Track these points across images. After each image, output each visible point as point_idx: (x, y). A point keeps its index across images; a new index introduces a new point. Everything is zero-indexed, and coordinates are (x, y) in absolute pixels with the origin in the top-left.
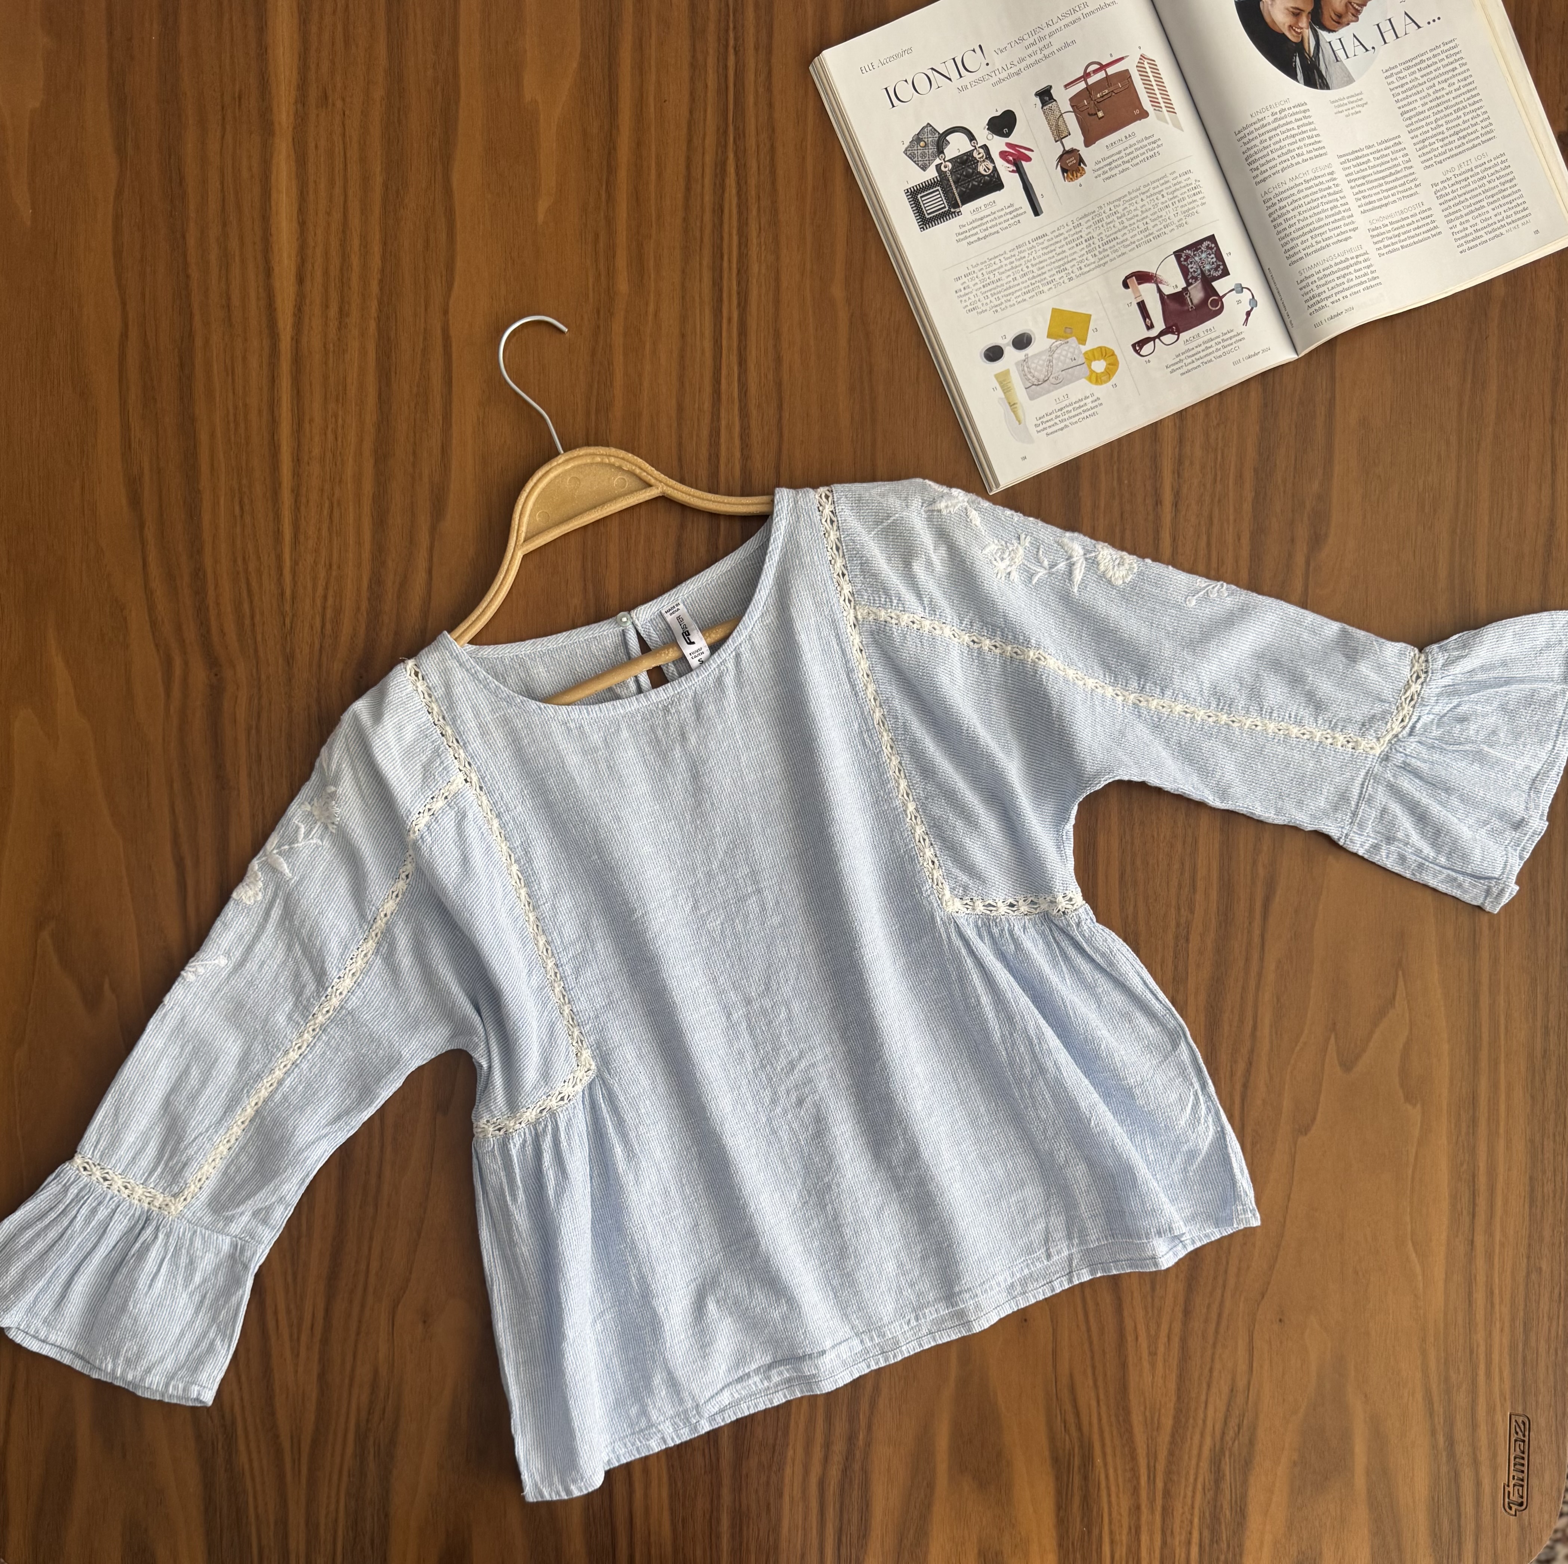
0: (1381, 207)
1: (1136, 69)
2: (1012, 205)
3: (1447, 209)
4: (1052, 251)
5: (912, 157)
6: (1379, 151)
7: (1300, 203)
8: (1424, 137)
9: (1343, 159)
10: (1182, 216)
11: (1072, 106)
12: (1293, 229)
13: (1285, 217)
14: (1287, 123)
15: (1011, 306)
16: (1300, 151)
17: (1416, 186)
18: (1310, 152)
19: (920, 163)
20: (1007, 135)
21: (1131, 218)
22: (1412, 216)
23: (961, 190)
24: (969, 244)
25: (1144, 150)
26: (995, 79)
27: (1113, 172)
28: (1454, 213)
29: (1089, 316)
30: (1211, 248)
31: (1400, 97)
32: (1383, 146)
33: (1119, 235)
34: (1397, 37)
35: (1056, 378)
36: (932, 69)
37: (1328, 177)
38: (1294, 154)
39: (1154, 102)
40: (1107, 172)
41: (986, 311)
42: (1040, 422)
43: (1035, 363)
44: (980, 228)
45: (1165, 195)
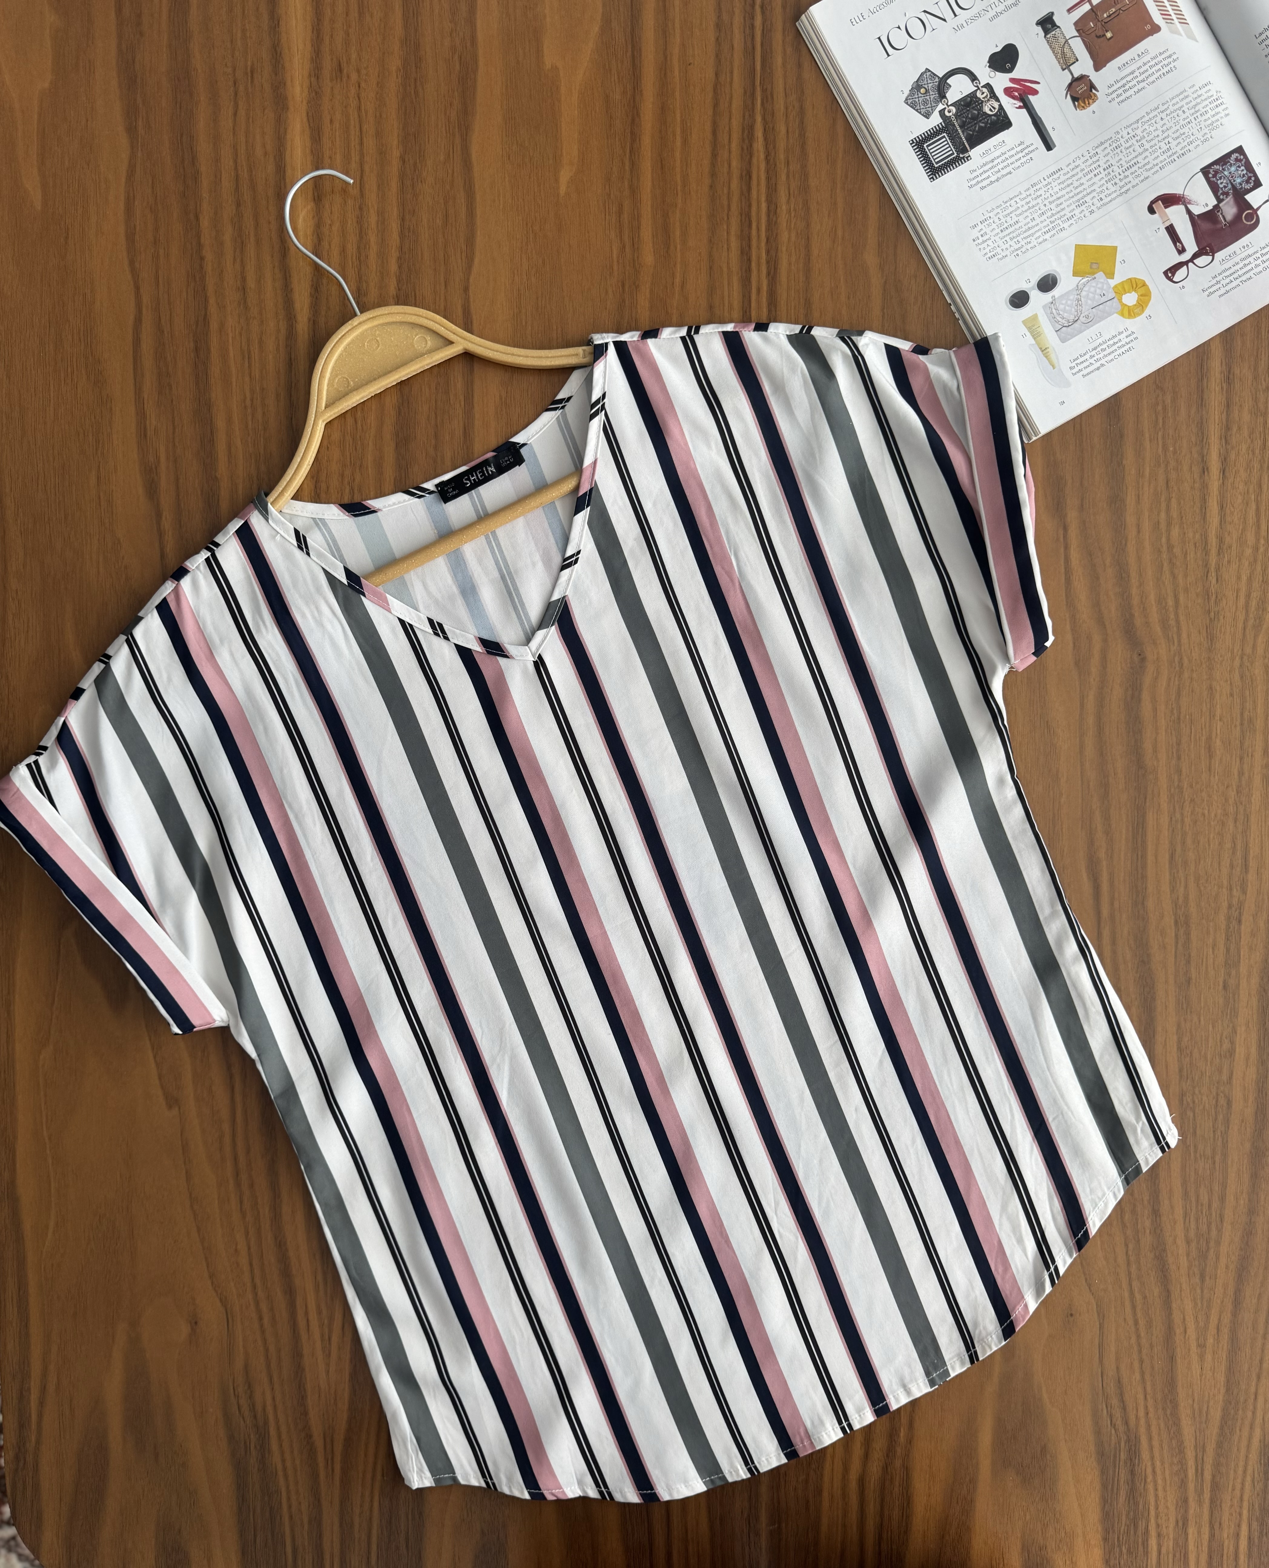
2: (1022, 143)
4: (1068, 186)
5: (913, 106)
10: (1206, 131)
11: (1078, 31)
15: (1032, 248)
19: (923, 111)
20: (1010, 70)
21: (1152, 140)
23: (968, 134)
24: (982, 188)
25: (1159, 66)
26: (992, 13)
27: (1128, 94)
29: (1115, 248)
30: (1240, 161)
33: (1140, 159)
35: (1087, 317)
36: (925, 11)
39: (1165, 15)
40: (1121, 95)
41: (1006, 256)
42: (1074, 364)
43: (1063, 304)
44: (992, 171)
45: (1186, 110)
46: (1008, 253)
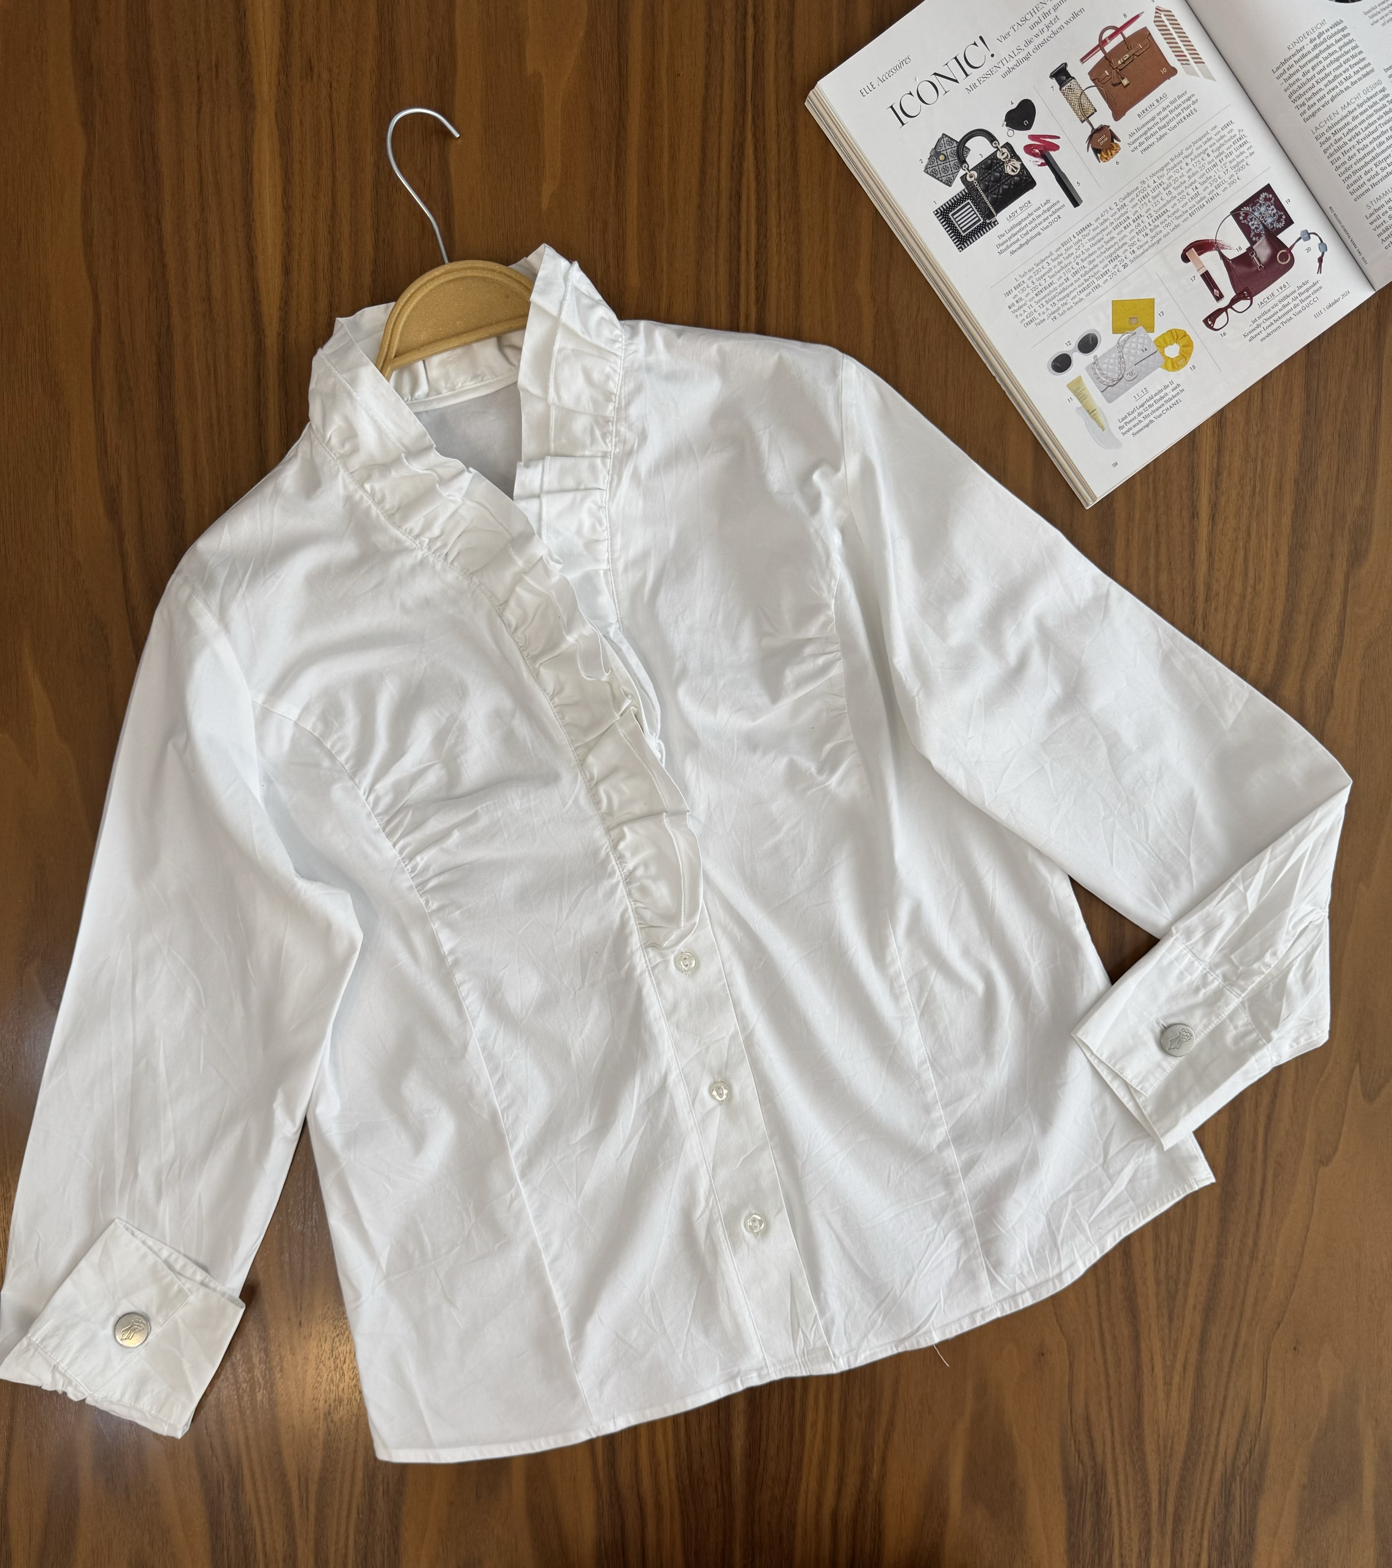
1: (1153, 25)
2: (1048, 201)
4: (1099, 241)
5: (933, 175)
7: (1356, 131)
10: (1232, 172)
11: (1093, 80)
12: (1354, 160)
13: (1342, 150)
14: (1328, 47)
15: (1069, 309)
16: (1347, 74)
18: (1358, 71)
20: (1029, 127)
21: (1179, 187)
24: (1013, 253)
25: (1179, 110)
26: (1004, 69)
27: (1150, 142)
29: (1152, 301)
30: (1270, 200)
33: (1168, 207)
35: (1131, 374)
36: (935, 74)
37: (1381, 95)
38: (1341, 78)
39: (1180, 56)
40: (1143, 143)
41: (1044, 320)
42: (1122, 423)
43: (1105, 363)
44: (1020, 233)
45: (1211, 153)
46: (1045, 316)
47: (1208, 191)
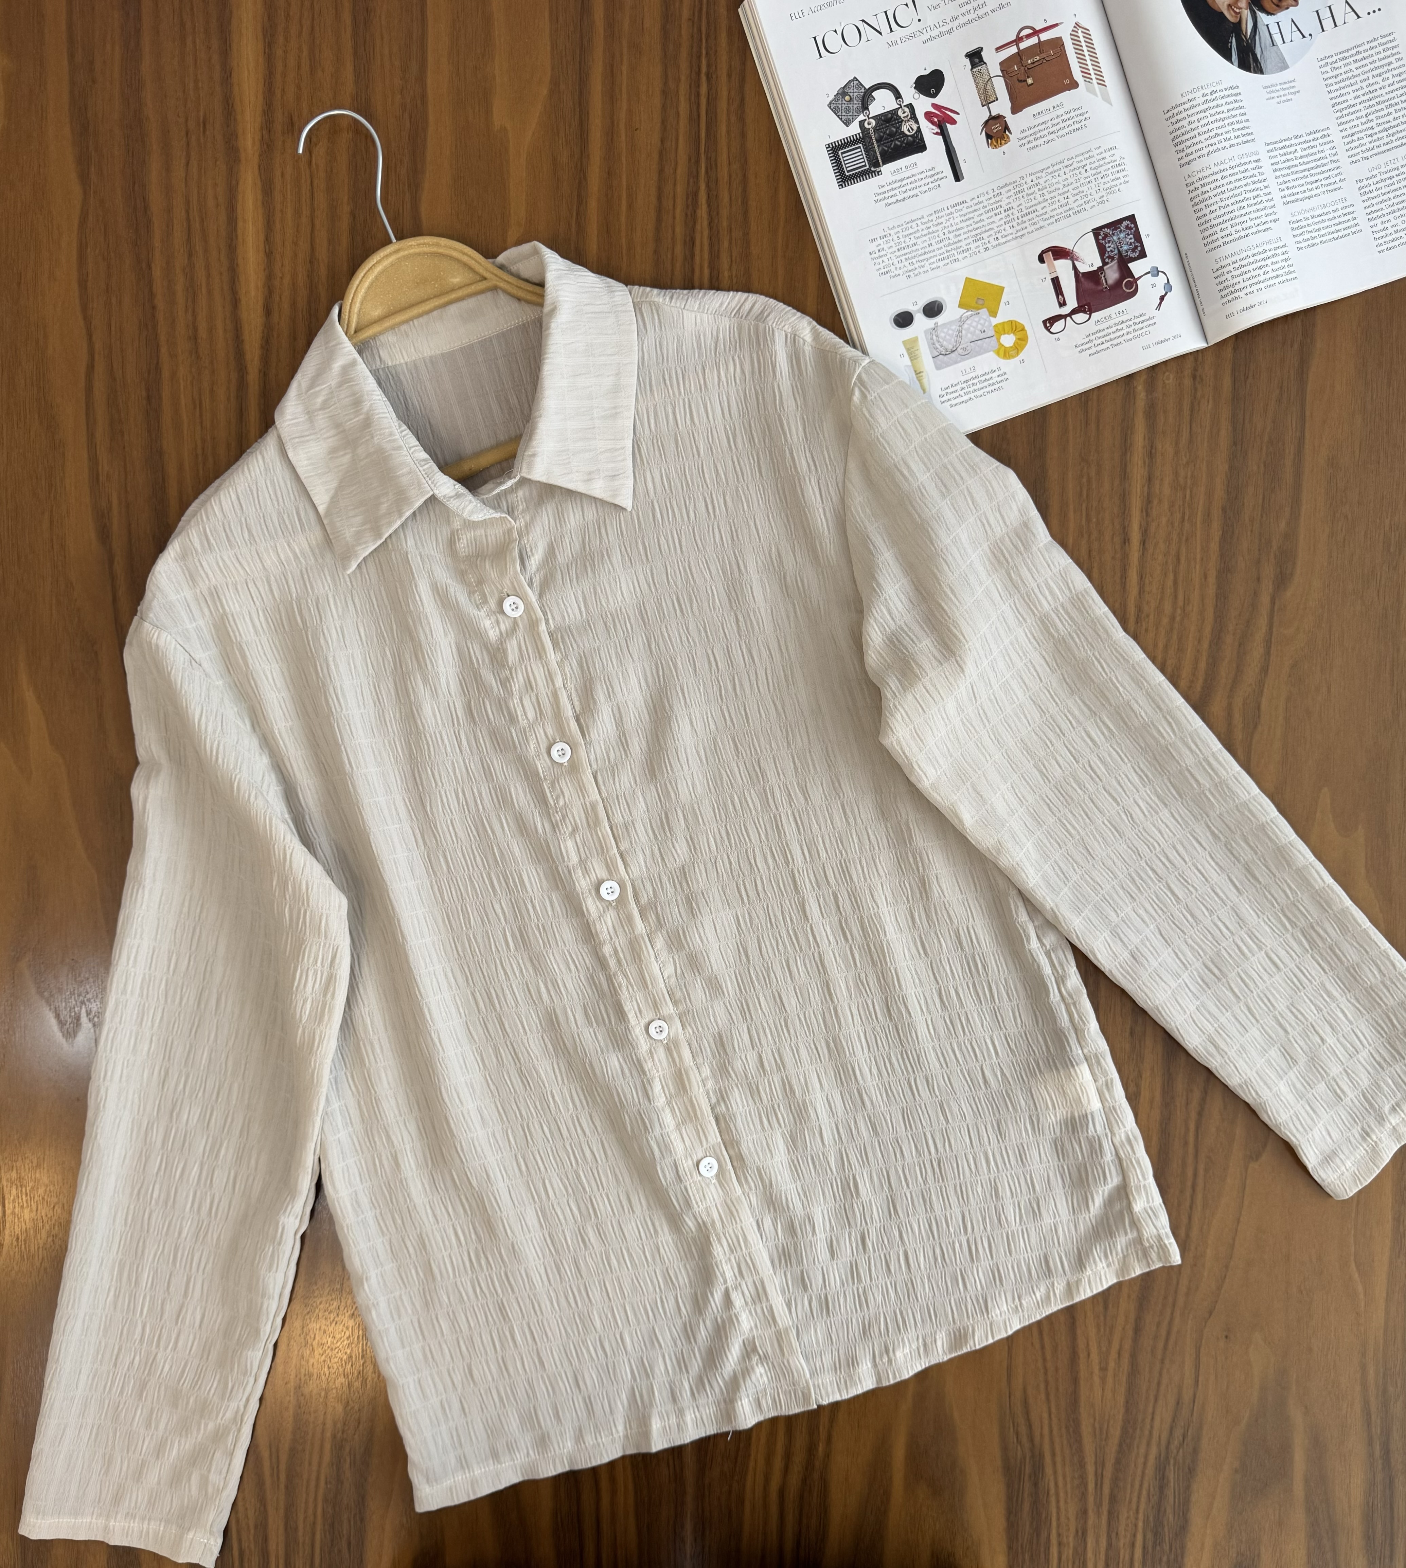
0: (1302, 199)
1: (1069, 37)
2: (933, 169)
3: (1368, 207)
4: (969, 219)
5: (835, 111)
6: (1306, 142)
7: (1222, 189)
8: (1354, 130)
9: (1270, 147)
10: (1104, 193)
11: (1002, 71)
12: (1213, 215)
13: (1206, 203)
14: (1218, 106)
15: (924, 272)
16: (1228, 136)
17: (1341, 181)
18: (1238, 137)
19: (844, 118)
20: (934, 96)
21: (1053, 192)
22: (1334, 211)
23: (883, 149)
24: (887, 205)
25: (1071, 122)
26: (926, 36)
27: (1038, 142)
28: (1376, 211)
29: (1002, 289)
30: (1131, 229)
31: (1332, 88)
32: (1311, 137)
33: (1039, 207)
34: (1336, 26)
35: (964, 349)
36: (863, 21)
37: (1254, 165)
38: (1221, 138)
39: (1085, 73)
40: (1031, 142)
41: (899, 275)
42: (944, 393)
43: (944, 332)
44: (900, 190)
45: (1089, 170)
46: (900, 272)
47: (1077, 204)
